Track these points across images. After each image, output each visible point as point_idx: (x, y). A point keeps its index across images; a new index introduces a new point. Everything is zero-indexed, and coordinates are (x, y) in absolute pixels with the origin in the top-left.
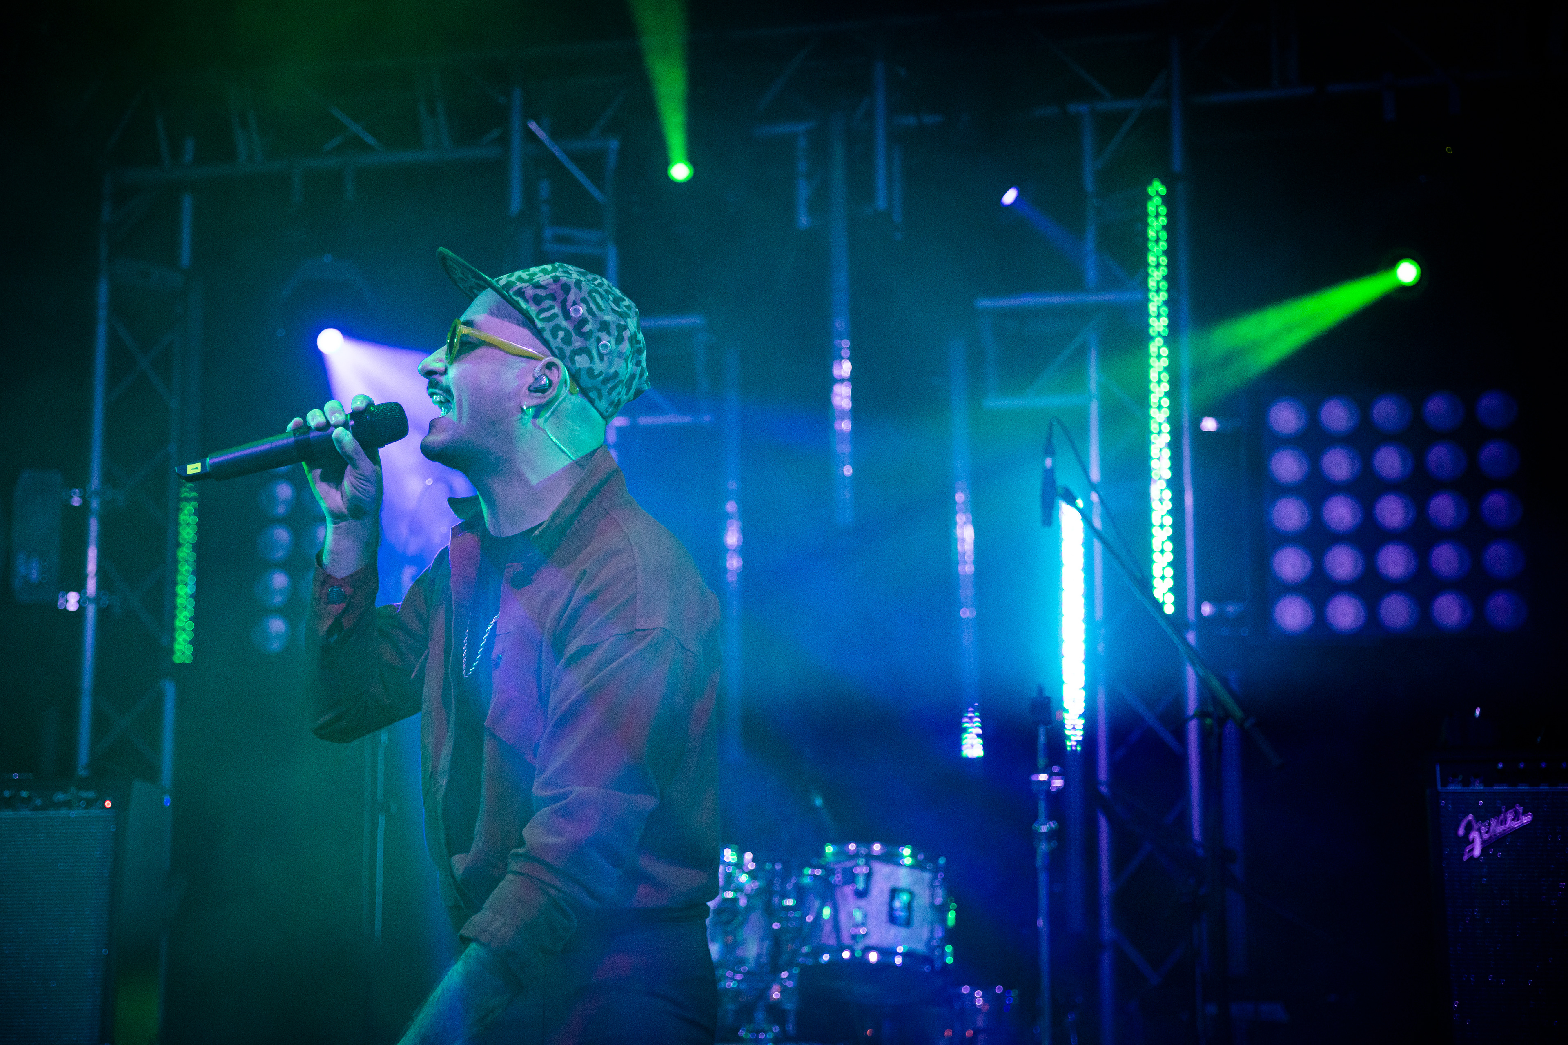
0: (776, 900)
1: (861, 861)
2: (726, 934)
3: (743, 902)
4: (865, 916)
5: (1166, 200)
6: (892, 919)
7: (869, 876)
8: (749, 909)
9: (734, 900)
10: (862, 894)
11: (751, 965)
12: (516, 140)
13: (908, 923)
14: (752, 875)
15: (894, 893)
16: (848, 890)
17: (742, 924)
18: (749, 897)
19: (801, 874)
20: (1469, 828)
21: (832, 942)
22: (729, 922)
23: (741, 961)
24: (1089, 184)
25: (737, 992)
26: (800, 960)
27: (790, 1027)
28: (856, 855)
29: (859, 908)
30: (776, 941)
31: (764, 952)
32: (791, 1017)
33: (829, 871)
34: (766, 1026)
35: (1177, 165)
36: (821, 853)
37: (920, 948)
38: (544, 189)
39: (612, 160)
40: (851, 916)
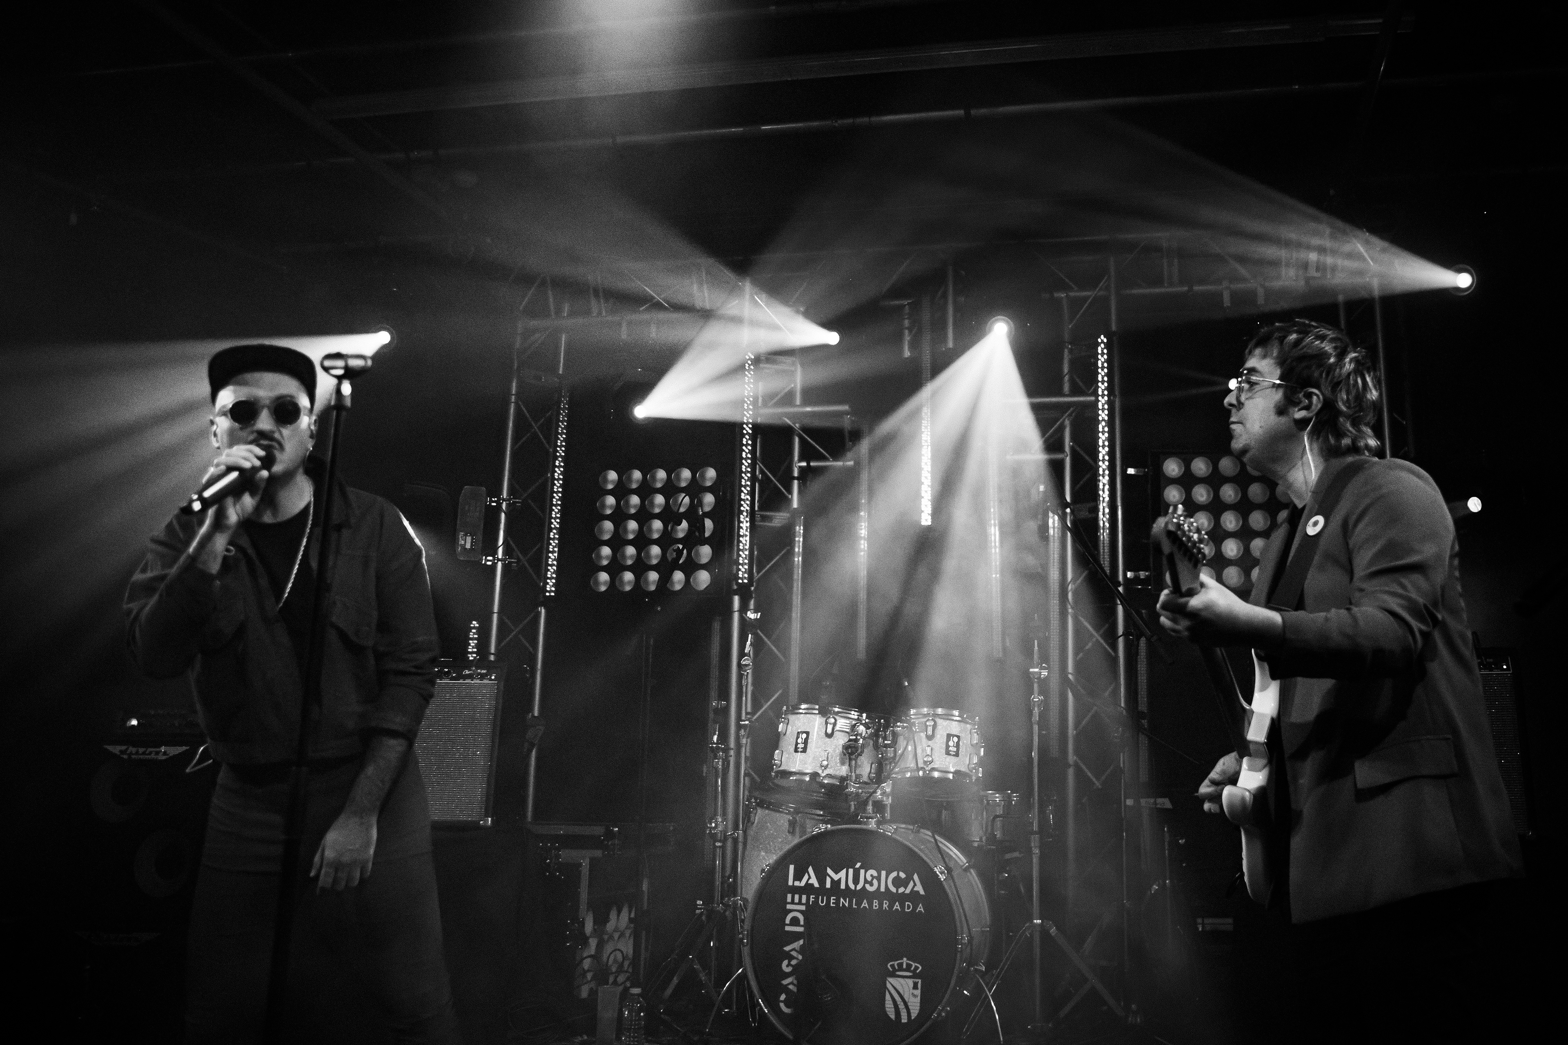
1: (931, 718)
2: (850, 760)
3: (861, 742)
4: (932, 750)
5: (1107, 345)
7: (934, 727)
8: (864, 746)
9: (857, 740)
10: (930, 738)
11: (864, 778)
16: (923, 735)
17: (860, 755)
19: (894, 725)
21: (913, 765)
22: (853, 753)
26: (895, 775)
28: (928, 715)
29: (928, 745)
30: (880, 766)
31: (872, 771)
33: (912, 724)
36: (908, 715)
37: (963, 769)
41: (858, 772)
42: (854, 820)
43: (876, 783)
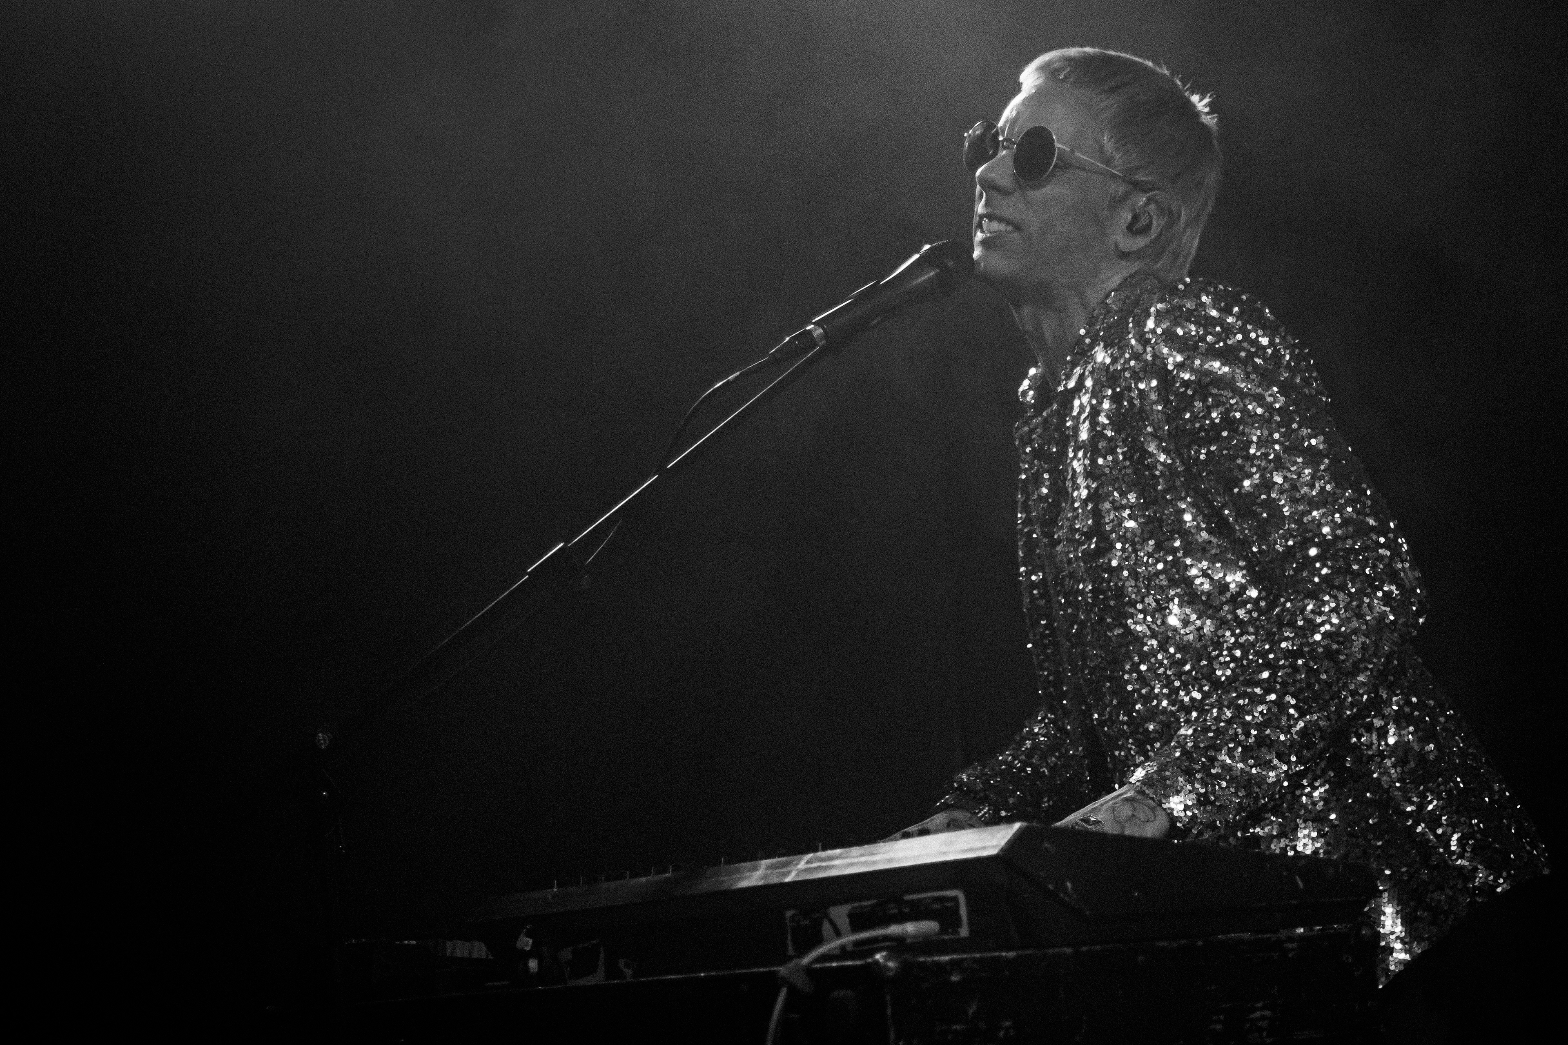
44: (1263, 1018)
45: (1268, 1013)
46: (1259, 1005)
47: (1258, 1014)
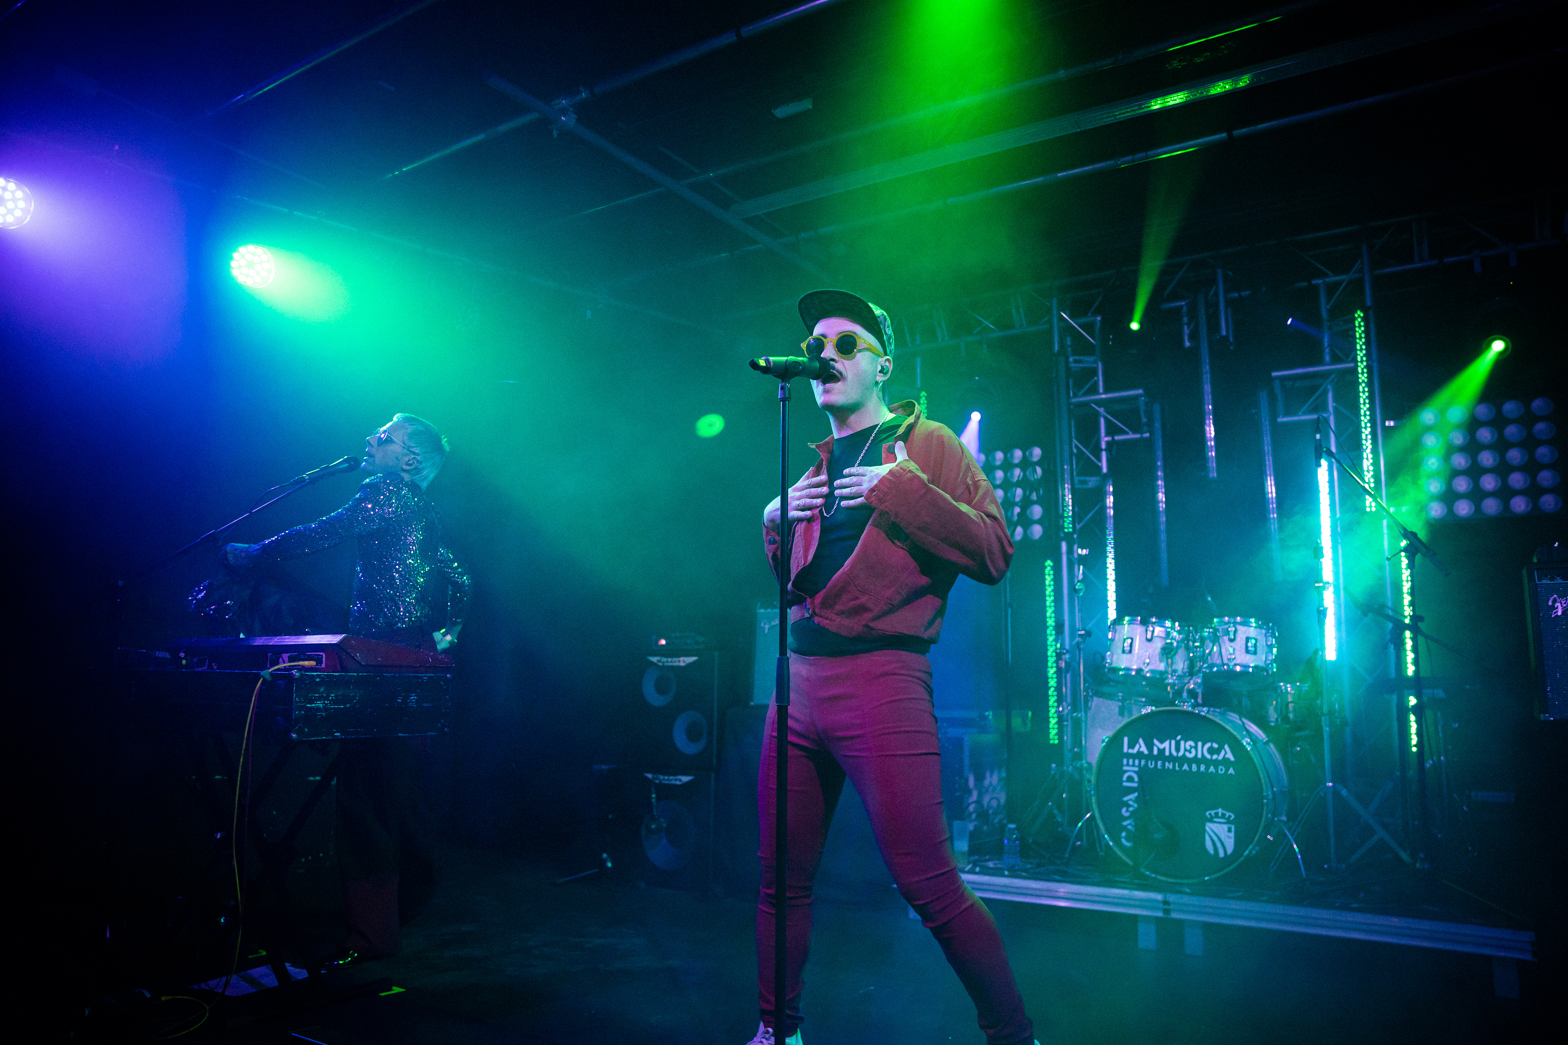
0: (1191, 643)
1: (1232, 625)
2: (1167, 658)
3: (1175, 644)
4: (1234, 649)
5: (1363, 319)
6: (1247, 651)
7: (1235, 632)
8: (1178, 647)
9: (1172, 644)
10: (1231, 640)
11: (1180, 672)
12: (1055, 320)
13: (1255, 653)
14: (1179, 632)
15: (1248, 639)
16: (1226, 638)
17: (1175, 654)
18: (1178, 642)
19: (1202, 631)
20: (1555, 601)
21: (1219, 662)
22: (1169, 653)
23: (1175, 671)
24: (1324, 314)
25: (1173, 685)
26: (1204, 670)
27: (1200, 700)
28: (1229, 623)
29: (1231, 647)
30: (1192, 663)
31: (1185, 667)
32: (1200, 696)
33: (1216, 630)
34: (1189, 700)
35: (1369, 303)
36: (1212, 622)
37: (1261, 664)
38: (1069, 341)
39: (1098, 325)
40: (1227, 650)
41: (1174, 667)
42: (1172, 703)
43: (1189, 675)
44: (414, 699)
45: (416, 698)
46: (413, 695)
47: (413, 697)
